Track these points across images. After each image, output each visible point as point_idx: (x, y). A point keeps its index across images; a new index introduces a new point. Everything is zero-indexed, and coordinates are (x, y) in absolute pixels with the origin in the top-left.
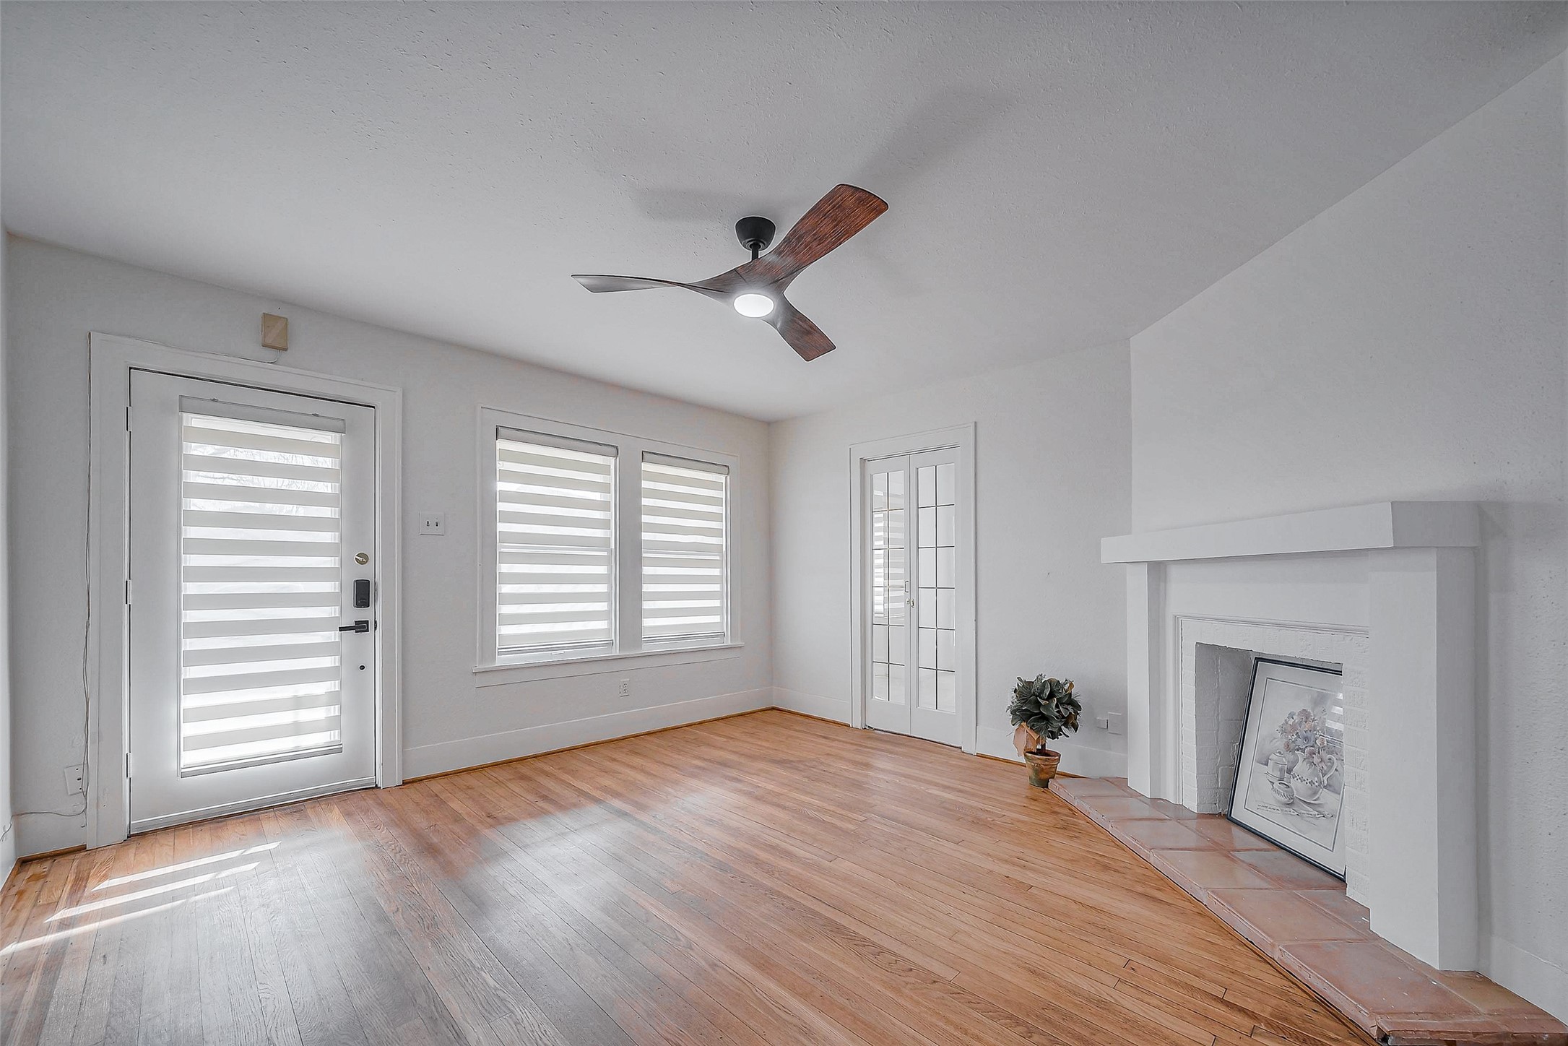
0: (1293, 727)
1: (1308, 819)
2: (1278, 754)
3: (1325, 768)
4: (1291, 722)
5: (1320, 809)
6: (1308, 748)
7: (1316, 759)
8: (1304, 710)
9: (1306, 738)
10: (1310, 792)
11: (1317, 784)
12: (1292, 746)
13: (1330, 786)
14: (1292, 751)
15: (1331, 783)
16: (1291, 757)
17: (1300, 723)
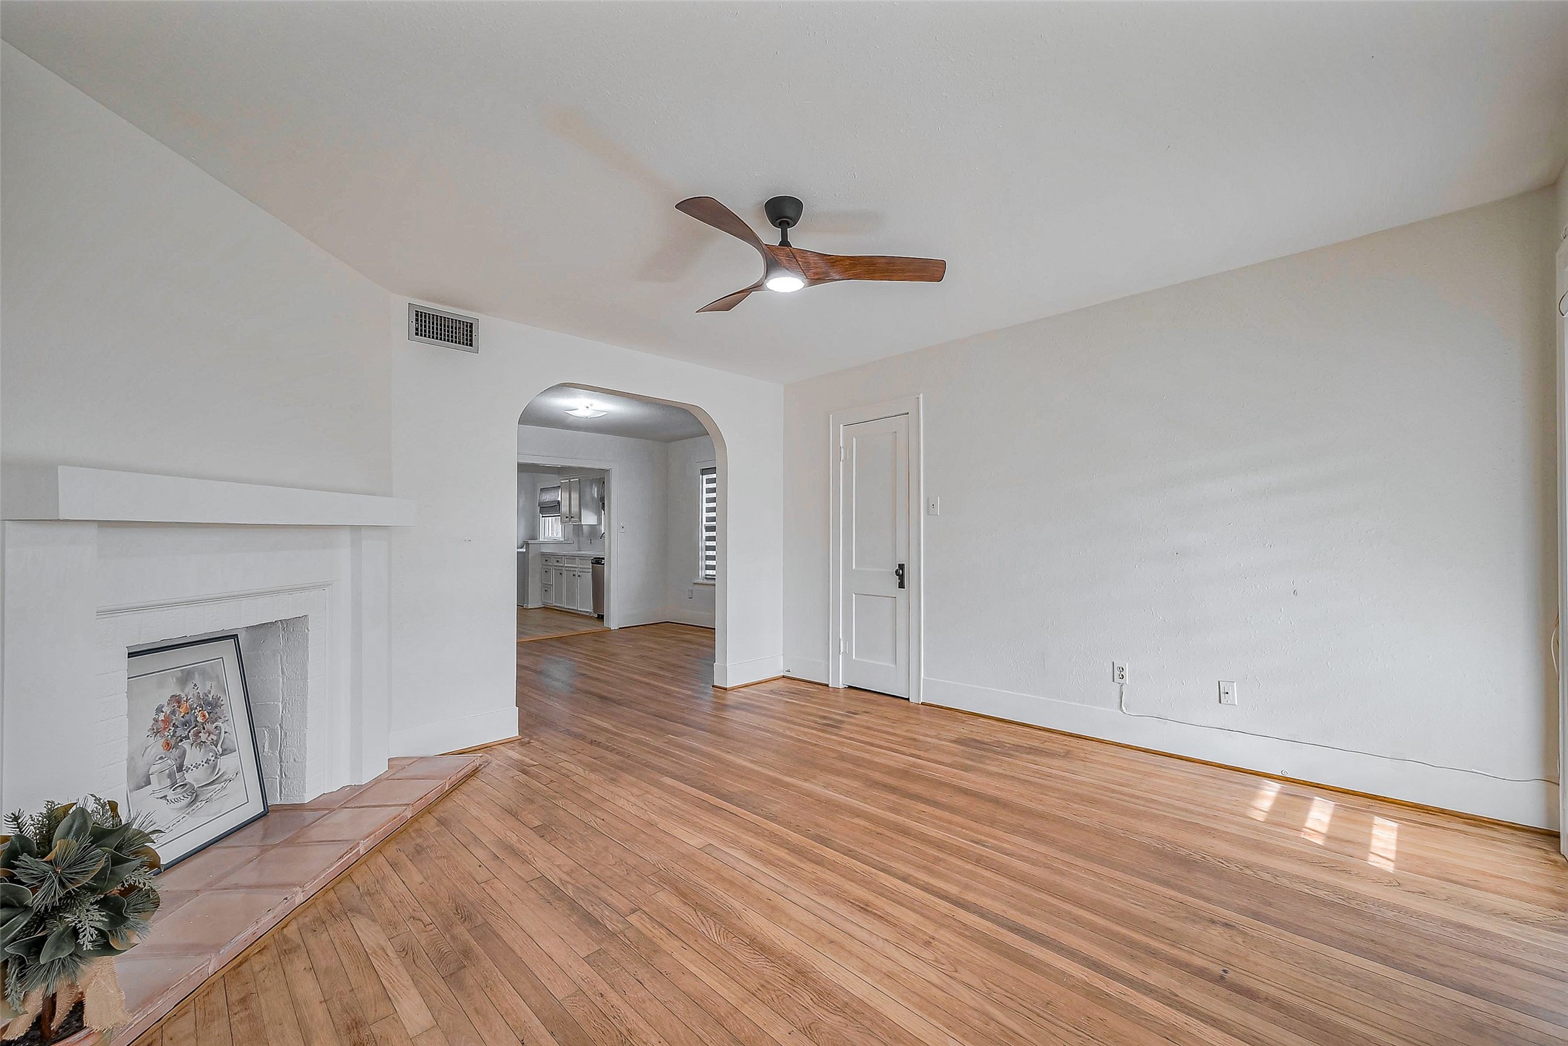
0: (167, 721)
1: (219, 796)
2: (160, 761)
3: (215, 738)
4: (162, 717)
5: (225, 777)
6: (192, 731)
7: (203, 736)
8: (172, 696)
9: (185, 724)
10: (209, 771)
11: (213, 758)
12: (173, 742)
13: (225, 750)
14: (176, 746)
15: (225, 747)
16: (175, 753)
17: (173, 712)
